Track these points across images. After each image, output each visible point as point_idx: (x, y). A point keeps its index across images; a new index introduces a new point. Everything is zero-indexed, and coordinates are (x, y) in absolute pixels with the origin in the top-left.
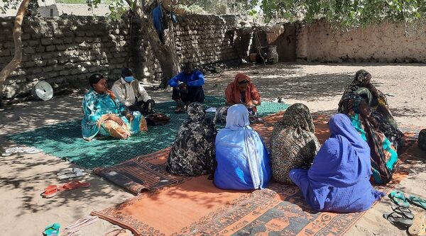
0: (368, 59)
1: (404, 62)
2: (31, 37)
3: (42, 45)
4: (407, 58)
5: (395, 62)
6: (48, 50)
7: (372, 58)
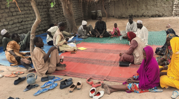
0: (141, 16)
1: (156, 16)
2: (6, 7)
3: (11, 12)
4: (157, 15)
5: (152, 16)
6: (14, 15)
7: (143, 15)
